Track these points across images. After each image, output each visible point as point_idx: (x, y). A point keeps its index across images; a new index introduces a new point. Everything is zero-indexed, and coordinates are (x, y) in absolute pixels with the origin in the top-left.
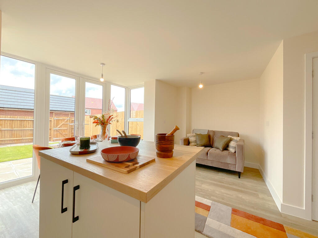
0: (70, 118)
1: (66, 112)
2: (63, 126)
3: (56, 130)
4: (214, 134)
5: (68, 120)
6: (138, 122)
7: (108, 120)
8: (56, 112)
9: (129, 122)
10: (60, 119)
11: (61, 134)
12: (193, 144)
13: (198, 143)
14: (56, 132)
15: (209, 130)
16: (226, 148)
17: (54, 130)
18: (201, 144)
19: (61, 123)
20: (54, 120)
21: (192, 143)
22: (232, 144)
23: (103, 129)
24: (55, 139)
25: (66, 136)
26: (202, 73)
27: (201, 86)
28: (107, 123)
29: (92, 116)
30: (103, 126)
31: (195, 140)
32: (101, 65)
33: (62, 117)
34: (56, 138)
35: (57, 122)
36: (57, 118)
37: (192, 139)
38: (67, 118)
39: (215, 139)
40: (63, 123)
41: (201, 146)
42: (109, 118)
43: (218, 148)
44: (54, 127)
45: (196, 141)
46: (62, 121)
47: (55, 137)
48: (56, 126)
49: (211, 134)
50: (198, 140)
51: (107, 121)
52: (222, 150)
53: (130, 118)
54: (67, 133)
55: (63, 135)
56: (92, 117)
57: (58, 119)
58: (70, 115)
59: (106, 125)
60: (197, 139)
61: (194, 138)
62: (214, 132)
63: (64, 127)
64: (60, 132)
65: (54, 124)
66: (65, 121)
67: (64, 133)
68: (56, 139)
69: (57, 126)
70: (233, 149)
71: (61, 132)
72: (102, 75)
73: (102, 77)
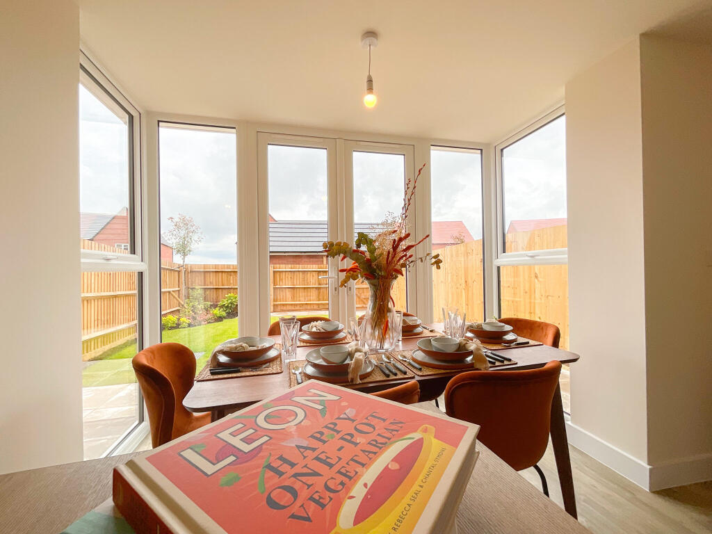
6: (537, 268)
9: (499, 268)
28: (387, 269)
42: (396, 248)
51: (388, 262)
53: (504, 252)
72: (370, 81)
73: (370, 89)
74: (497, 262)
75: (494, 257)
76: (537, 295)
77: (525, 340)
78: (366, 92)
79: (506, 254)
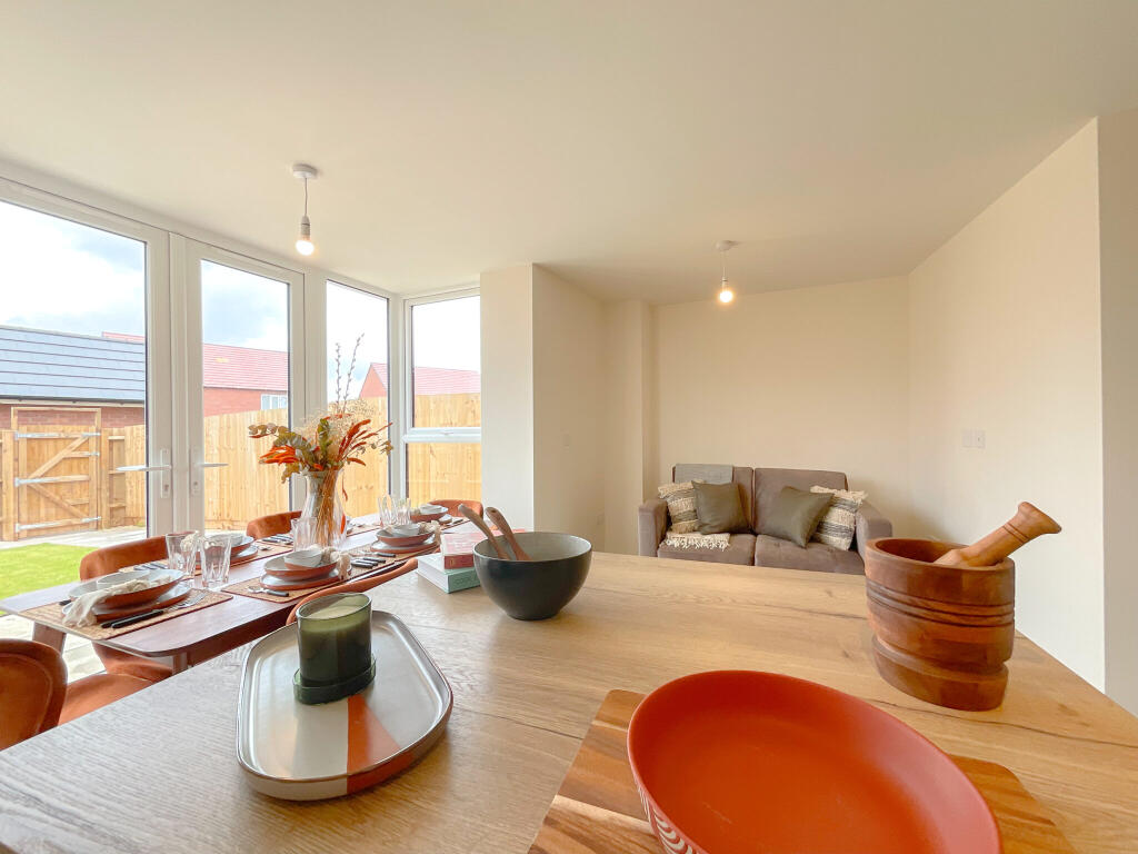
0: (97, 431)
1: (77, 404)
2: (64, 467)
3: (29, 486)
4: (757, 483)
5: (93, 444)
7: (345, 444)
8: (23, 402)
9: (407, 446)
10: (46, 435)
11: (57, 505)
12: (685, 524)
13: (707, 522)
14: (29, 495)
15: (734, 468)
16: (815, 533)
17: (18, 490)
18: (715, 524)
19: (56, 453)
20: (16, 443)
21: (681, 520)
22: (837, 518)
23: (320, 491)
24: (24, 527)
25: (82, 510)
26: (730, 243)
27: (726, 296)
28: (339, 458)
29: (264, 428)
30: (320, 473)
31: (690, 508)
32: (298, 175)
33: (61, 428)
34: (29, 522)
35: (31, 450)
36: (28, 430)
37: (681, 506)
38: (80, 432)
39: (762, 501)
40: (64, 453)
41: (717, 530)
42: (351, 434)
43: (786, 538)
44: (17, 473)
45: (695, 514)
46: (60, 443)
47: (24, 517)
48: (29, 467)
49: (746, 482)
50: (702, 509)
51: (341, 451)
52: (803, 545)
53: (413, 426)
54: (85, 499)
55: (65, 510)
56: (264, 434)
57: (37, 436)
58: (98, 418)
59: (336, 468)
60: (697, 503)
61: (689, 500)
62: (756, 475)
63: (70, 472)
64: (52, 494)
65: (16, 460)
66: (77, 443)
67: (70, 501)
68: (29, 530)
69: (31, 469)
70: (844, 537)
71: (57, 493)
72: (307, 224)
73: (306, 233)
74: (405, 438)
75: (402, 431)
76: (433, 473)
77: (459, 519)
78: (300, 235)
79: (415, 429)
